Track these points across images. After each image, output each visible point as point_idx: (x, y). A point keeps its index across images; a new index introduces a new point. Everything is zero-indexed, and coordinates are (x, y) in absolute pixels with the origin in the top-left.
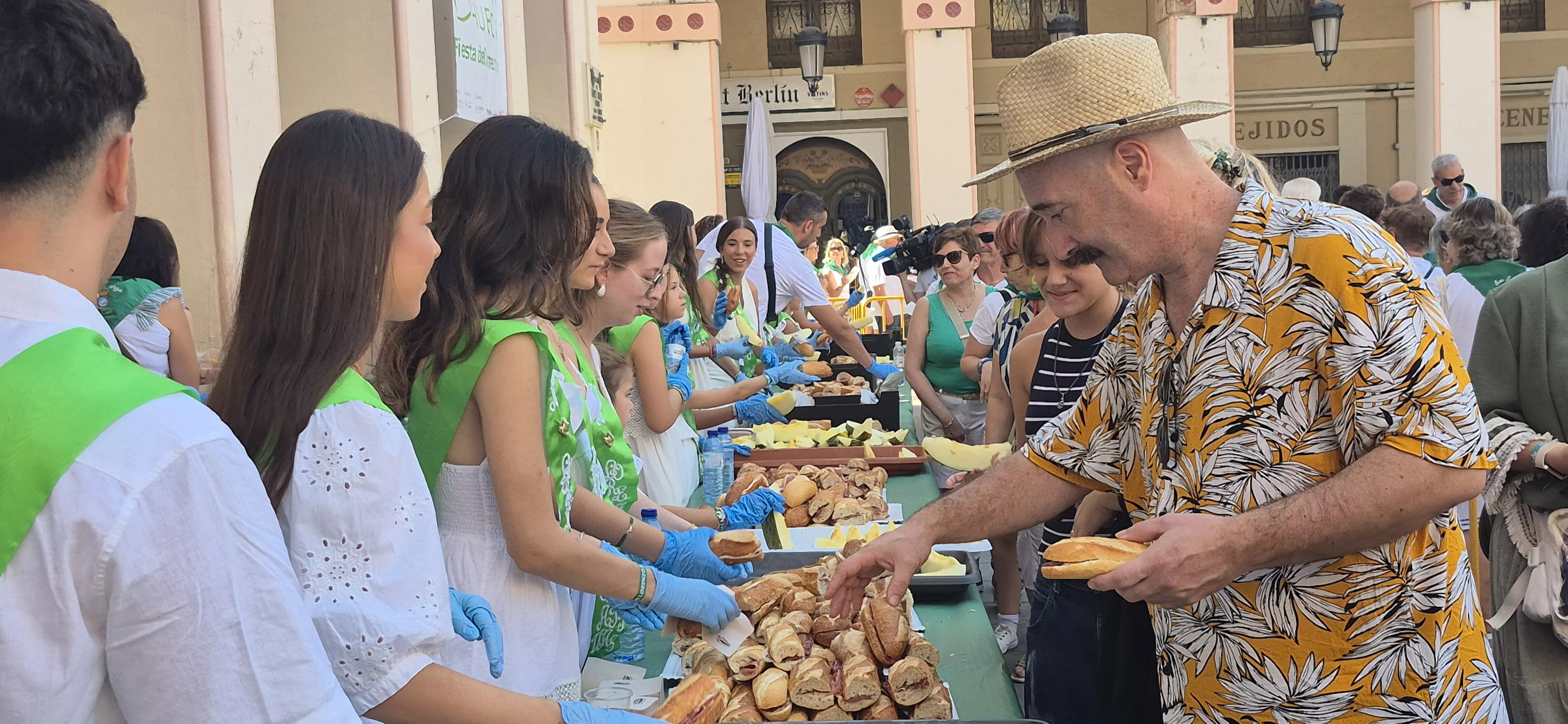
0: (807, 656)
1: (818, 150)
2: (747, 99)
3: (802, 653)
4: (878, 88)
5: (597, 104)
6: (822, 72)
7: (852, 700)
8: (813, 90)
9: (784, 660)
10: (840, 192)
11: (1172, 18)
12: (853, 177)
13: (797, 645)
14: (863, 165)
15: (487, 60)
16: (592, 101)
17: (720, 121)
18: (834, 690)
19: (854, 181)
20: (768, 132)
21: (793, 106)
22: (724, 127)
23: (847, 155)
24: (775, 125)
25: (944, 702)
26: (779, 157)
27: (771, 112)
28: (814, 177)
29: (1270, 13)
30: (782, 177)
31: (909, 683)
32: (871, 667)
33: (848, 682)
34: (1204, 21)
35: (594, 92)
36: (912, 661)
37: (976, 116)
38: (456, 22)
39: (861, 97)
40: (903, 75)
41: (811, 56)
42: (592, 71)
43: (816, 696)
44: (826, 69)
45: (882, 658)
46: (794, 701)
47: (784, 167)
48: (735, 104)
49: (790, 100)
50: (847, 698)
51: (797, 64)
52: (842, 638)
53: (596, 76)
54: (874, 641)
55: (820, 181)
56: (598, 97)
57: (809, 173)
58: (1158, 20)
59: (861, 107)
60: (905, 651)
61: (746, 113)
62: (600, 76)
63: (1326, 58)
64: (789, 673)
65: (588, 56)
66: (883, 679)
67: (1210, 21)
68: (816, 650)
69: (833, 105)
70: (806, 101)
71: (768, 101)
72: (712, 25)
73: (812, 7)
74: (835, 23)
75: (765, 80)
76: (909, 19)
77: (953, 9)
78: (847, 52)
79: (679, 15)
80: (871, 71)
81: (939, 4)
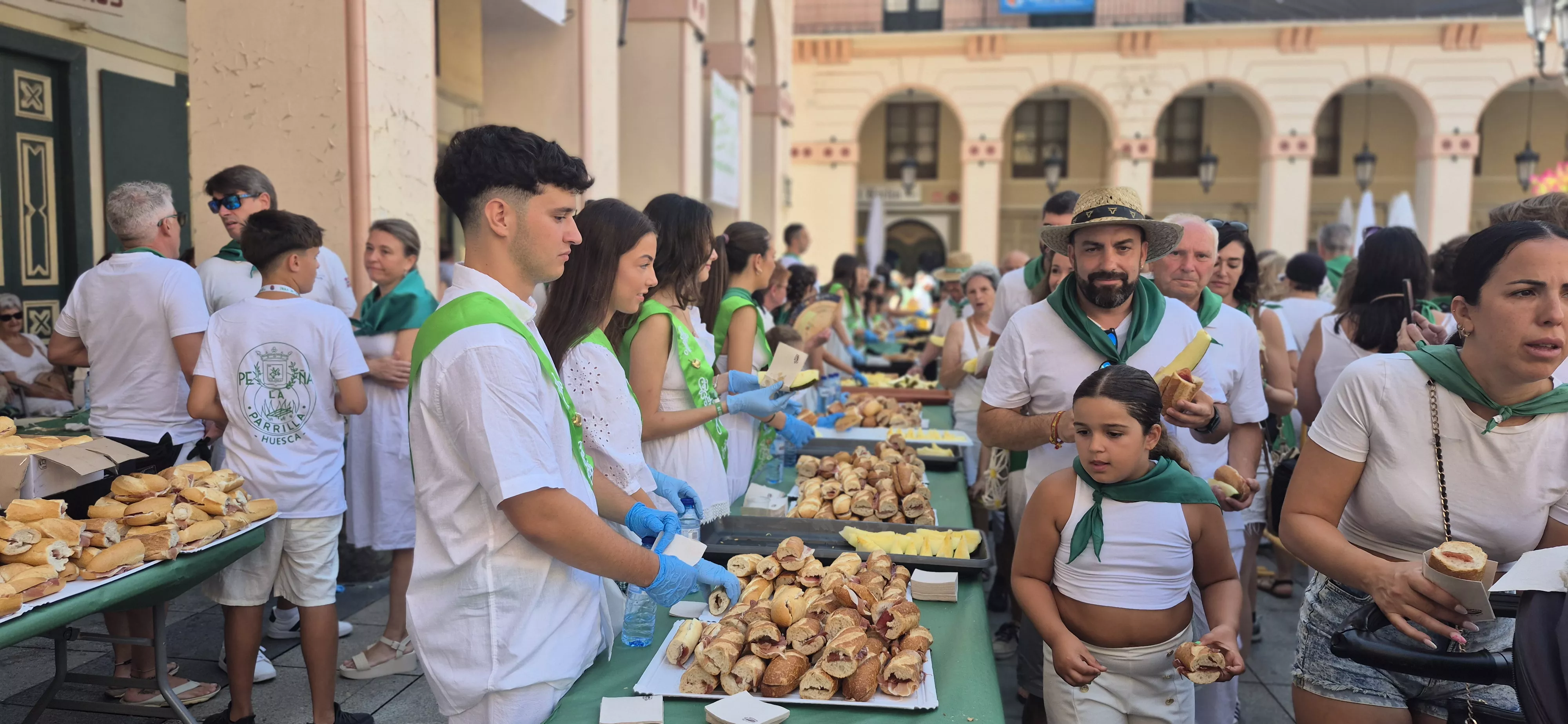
0: (862, 489)
1: (909, 226)
2: (872, 196)
3: (859, 487)
4: (945, 193)
5: (788, 196)
6: (914, 182)
7: (883, 513)
8: (909, 193)
9: (850, 490)
11: (1117, 160)
12: (927, 242)
13: (857, 484)
14: (934, 236)
15: (730, 170)
16: (785, 194)
17: (855, 207)
18: (874, 507)
20: (882, 215)
21: (897, 201)
22: (857, 211)
23: (925, 230)
24: (887, 211)
25: (931, 517)
26: (888, 229)
27: (885, 204)
28: (907, 241)
31: (913, 506)
32: (894, 497)
33: (881, 503)
34: (1136, 162)
35: (786, 190)
36: (915, 495)
37: (1000, 210)
39: (935, 197)
40: (959, 186)
42: (786, 178)
43: (864, 509)
45: (901, 493)
46: (853, 511)
48: (865, 199)
49: (895, 198)
50: (880, 511)
51: (900, 177)
52: (881, 482)
53: (788, 180)
54: (897, 484)
55: (910, 244)
56: (788, 191)
57: (905, 239)
58: (1108, 160)
59: (935, 203)
60: (913, 490)
61: (870, 204)
62: (791, 181)
63: (1206, 187)
64: (852, 497)
65: (785, 170)
66: (900, 503)
67: (1139, 163)
68: (867, 487)
69: (919, 202)
70: (903, 198)
71: (884, 198)
72: (854, 155)
73: (912, 146)
74: (924, 156)
75: (883, 186)
76: (966, 155)
77: (991, 150)
78: (929, 172)
79: (836, 149)
80: (941, 184)
81: (982, 147)
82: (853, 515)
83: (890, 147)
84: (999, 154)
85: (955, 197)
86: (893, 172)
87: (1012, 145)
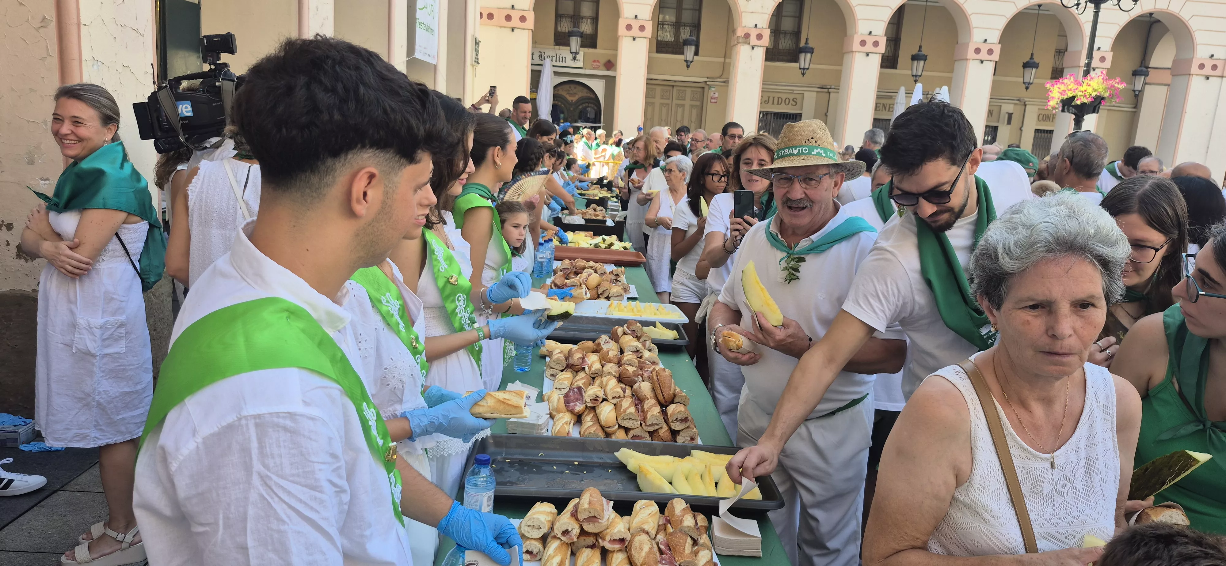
0: (624, 396)
1: (572, 86)
2: (543, 59)
3: (622, 394)
4: (603, 61)
5: (477, 55)
6: (579, 50)
7: (650, 426)
8: (574, 58)
9: (613, 398)
10: (581, 107)
11: (739, 45)
12: (587, 101)
13: (619, 391)
14: (592, 96)
15: (430, 30)
16: (474, 53)
17: (530, 68)
18: (640, 418)
19: (587, 102)
20: (551, 75)
21: (563, 64)
22: (532, 71)
23: (585, 90)
24: (554, 72)
26: (555, 87)
27: (554, 66)
28: (570, 99)
29: (780, 47)
30: (556, 97)
31: (679, 418)
32: (658, 408)
33: (647, 416)
34: (753, 48)
35: (476, 49)
36: (680, 407)
37: (647, 79)
38: (418, 10)
39: (595, 64)
40: (616, 56)
41: (575, 42)
42: (476, 39)
43: (631, 421)
44: (581, 49)
46: (620, 423)
47: (556, 92)
48: (537, 60)
49: (562, 62)
50: (647, 423)
51: (568, 44)
52: (639, 385)
53: (478, 41)
54: (659, 392)
55: (572, 101)
56: (477, 51)
57: (567, 96)
58: (732, 44)
59: (594, 69)
60: (673, 398)
61: (541, 65)
62: (479, 42)
63: (804, 70)
64: (616, 405)
65: (474, 32)
66: (664, 415)
67: (756, 48)
69: (582, 66)
70: (570, 62)
71: (552, 61)
72: (530, 23)
73: (576, 18)
74: (586, 27)
75: (551, 51)
76: (622, 30)
77: (642, 28)
78: (590, 42)
79: (516, 16)
80: (600, 52)
81: (636, 25)
82: (620, 427)
83: (558, 17)
84: (649, 32)
85: (610, 65)
86: (561, 40)
87: (659, 25)
